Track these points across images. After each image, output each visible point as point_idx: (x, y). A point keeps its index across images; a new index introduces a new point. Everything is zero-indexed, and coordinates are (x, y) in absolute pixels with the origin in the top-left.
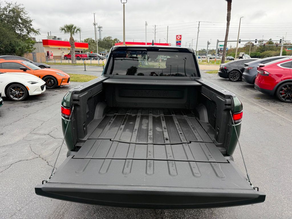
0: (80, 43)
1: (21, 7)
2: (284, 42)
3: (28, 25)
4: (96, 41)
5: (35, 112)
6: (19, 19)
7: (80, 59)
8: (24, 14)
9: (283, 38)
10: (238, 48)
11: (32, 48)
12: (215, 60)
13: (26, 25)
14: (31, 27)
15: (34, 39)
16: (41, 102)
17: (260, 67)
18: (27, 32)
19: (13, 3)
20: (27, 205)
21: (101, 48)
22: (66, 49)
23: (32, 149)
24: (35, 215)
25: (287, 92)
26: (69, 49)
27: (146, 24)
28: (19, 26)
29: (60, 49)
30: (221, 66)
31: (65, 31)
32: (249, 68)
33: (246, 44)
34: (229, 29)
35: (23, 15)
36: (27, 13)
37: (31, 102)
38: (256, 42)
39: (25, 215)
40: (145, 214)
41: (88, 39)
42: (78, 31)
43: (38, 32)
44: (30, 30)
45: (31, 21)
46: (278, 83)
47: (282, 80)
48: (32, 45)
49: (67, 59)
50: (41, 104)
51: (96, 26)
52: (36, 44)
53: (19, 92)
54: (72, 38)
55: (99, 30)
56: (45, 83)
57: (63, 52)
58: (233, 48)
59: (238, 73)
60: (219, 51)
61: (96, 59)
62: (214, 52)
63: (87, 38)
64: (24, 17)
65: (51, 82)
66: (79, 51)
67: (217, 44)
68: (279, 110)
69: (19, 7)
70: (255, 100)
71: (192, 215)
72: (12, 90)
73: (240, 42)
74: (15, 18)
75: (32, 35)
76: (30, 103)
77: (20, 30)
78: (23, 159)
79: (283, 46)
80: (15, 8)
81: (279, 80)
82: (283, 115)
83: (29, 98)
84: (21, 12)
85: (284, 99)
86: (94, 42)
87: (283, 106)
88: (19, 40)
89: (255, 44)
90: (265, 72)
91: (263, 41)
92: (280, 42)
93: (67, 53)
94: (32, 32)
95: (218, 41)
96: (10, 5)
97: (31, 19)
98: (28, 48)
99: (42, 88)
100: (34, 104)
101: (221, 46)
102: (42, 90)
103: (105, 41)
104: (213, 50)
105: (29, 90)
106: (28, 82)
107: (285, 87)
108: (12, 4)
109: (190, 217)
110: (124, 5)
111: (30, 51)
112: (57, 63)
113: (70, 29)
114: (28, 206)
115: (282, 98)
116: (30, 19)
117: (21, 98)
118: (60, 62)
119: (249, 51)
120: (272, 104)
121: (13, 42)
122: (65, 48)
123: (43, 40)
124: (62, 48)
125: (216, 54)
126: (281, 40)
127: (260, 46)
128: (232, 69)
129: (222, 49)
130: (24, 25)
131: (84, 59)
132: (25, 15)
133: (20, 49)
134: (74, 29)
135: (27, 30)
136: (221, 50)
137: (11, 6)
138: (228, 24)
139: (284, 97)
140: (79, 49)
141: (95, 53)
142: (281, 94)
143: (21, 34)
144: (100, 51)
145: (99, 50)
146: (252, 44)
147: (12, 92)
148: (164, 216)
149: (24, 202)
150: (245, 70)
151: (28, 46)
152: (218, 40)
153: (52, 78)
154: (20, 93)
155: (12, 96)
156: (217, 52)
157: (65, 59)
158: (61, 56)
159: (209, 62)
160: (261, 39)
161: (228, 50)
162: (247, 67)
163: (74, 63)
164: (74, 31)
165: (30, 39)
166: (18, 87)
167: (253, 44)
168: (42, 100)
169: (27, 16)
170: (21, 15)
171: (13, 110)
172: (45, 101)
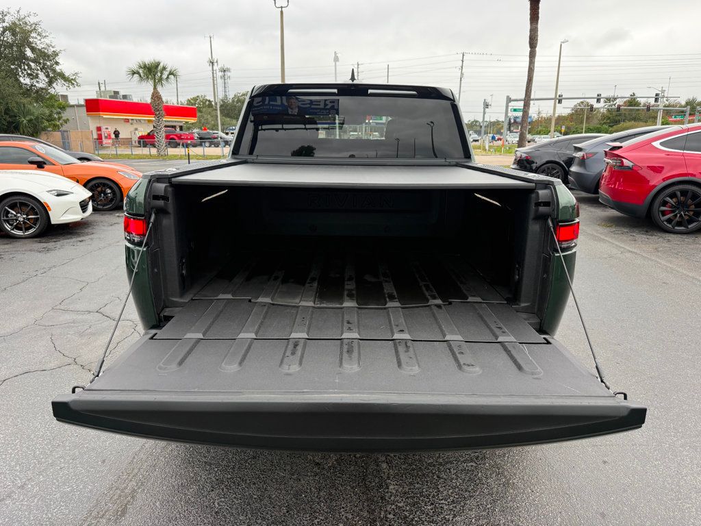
0: (177, 107)
1: (32, 20)
2: (665, 99)
3: (48, 63)
4: (216, 104)
5: (65, 262)
6: (28, 49)
7: (177, 145)
8: (39, 38)
9: (663, 91)
10: (556, 115)
11: (59, 119)
12: (503, 145)
13: (45, 64)
14: (58, 68)
15: (65, 97)
16: (80, 239)
17: (611, 150)
18: (47, 80)
19: (12, 11)
20: (40, 473)
21: (228, 119)
22: (143, 122)
23: (56, 344)
24: (62, 497)
25: (678, 208)
26: (149, 121)
27: (336, 59)
28: (26, 67)
29: (127, 121)
30: (519, 154)
31: (140, 76)
32: (583, 156)
33: (575, 106)
34: (534, 67)
35: (35, 40)
36: (47, 34)
37: (55, 240)
38: (598, 101)
39: (35, 496)
40: (340, 488)
41: (195, 99)
42: (172, 77)
43: (74, 80)
44: (55, 76)
45: (57, 55)
46: (654, 186)
47: (664, 180)
48: (60, 113)
49: (145, 146)
50: (82, 243)
51: (215, 67)
52: (68, 110)
53: (25, 216)
54: (158, 93)
55: (223, 77)
56: (90, 194)
57: (136, 129)
58: (544, 115)
59: (558, 169)
60: (511, 125)
61: (217, 145)
62: (500, 126)
63: (195, 96)
64: (40, 44)
65: (106, 194)
66: (174, 127)
67: (507, 107)
68: (658, 251)
69: (27, 19)
70: (600, 229)
71: (457, 490)
72: (8, 212)
73: (560, 102)
74: (17, 46)
75: (59, 88)
76: (53, 243)
77: (29, 75)
78: (33, 368)
79: (664, 110)
80: (17, 23)
81: (657, 181)
82: (670, 262)
83: (51, 231)
84: (31, 32)
85: (670, 226)
86: (210, 105)
87: (669, 241)
88: (29, 99)
89: (596, 105)
90: (624, 160)
91: (615, 99)
92: (656, 100)
93: (144, 130)
94: (60, 81)
95: (509, 100)
96: (6, 15)
97: (57, 49)
98: (50, 119)
99: (83, 206)
100: (62, 246)
101: (515, 110)
102: (84, 212)
103: (237, 103)
104: (497, 123)
105: (50, 210)
106: (48, 191)
107: (673, 196)
108: (9, 13)
109: (453, 495)
110: (282, 12)
111: (56, 127)
112: (120, 155)
113: (151, 71)
114: (44, 477)
115: (666, 223)
116: (54, 49)
117: (31, 231)
118: (128, 152)
119: (582, 123)
120: (641, 237)
121: (12, 105)
122: (140, 120)
123: (87, 101)
124: (132, 120)
125: (504, 130)
126: (657, 95)
127: (608, 110)
128: (544, 160)
129: (519, 120)
130: (40, 63)
131: (187, 146)
132: (42, 40)
133: (30, 121)
134: (162, 73)
135: (47, 76)
136: (515, 121)
137: (6, 18)
138: (532, 55)
139: (669, 221)
140: (175, 121)
141: (212, 130)
142: (664, 213)
143: (32, 85)
144: (226, 127)
145: (222, 124)
146: (588, 106)
147: (10, 215)
148: (387, 492)
149: (34, 467)
150: (576, 161)
151: (50, 115)
152: (508, 97)
153: (108, 185)
154: (29, 219)
155: (8, 227)
156: (506, 126)
157: (140, 147)
158: (131, 139)
159: (487, 148)
160: (610, 94)
161: (532, 121)
162: (580, 153)
163: (162, 153)
164: (161, 76)
165: (53, 97)
166: (22, 204)
167: (592, 107)
168: (83, 236)
169: (47, 41)
170: (31, 40)
171: (11, 259)
172: (90, 237)
